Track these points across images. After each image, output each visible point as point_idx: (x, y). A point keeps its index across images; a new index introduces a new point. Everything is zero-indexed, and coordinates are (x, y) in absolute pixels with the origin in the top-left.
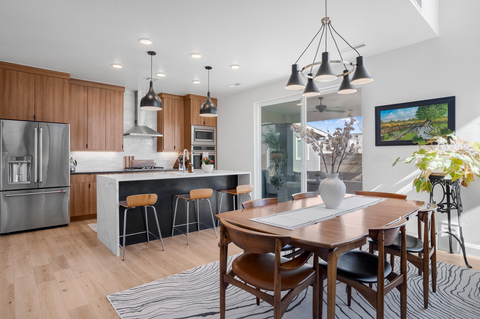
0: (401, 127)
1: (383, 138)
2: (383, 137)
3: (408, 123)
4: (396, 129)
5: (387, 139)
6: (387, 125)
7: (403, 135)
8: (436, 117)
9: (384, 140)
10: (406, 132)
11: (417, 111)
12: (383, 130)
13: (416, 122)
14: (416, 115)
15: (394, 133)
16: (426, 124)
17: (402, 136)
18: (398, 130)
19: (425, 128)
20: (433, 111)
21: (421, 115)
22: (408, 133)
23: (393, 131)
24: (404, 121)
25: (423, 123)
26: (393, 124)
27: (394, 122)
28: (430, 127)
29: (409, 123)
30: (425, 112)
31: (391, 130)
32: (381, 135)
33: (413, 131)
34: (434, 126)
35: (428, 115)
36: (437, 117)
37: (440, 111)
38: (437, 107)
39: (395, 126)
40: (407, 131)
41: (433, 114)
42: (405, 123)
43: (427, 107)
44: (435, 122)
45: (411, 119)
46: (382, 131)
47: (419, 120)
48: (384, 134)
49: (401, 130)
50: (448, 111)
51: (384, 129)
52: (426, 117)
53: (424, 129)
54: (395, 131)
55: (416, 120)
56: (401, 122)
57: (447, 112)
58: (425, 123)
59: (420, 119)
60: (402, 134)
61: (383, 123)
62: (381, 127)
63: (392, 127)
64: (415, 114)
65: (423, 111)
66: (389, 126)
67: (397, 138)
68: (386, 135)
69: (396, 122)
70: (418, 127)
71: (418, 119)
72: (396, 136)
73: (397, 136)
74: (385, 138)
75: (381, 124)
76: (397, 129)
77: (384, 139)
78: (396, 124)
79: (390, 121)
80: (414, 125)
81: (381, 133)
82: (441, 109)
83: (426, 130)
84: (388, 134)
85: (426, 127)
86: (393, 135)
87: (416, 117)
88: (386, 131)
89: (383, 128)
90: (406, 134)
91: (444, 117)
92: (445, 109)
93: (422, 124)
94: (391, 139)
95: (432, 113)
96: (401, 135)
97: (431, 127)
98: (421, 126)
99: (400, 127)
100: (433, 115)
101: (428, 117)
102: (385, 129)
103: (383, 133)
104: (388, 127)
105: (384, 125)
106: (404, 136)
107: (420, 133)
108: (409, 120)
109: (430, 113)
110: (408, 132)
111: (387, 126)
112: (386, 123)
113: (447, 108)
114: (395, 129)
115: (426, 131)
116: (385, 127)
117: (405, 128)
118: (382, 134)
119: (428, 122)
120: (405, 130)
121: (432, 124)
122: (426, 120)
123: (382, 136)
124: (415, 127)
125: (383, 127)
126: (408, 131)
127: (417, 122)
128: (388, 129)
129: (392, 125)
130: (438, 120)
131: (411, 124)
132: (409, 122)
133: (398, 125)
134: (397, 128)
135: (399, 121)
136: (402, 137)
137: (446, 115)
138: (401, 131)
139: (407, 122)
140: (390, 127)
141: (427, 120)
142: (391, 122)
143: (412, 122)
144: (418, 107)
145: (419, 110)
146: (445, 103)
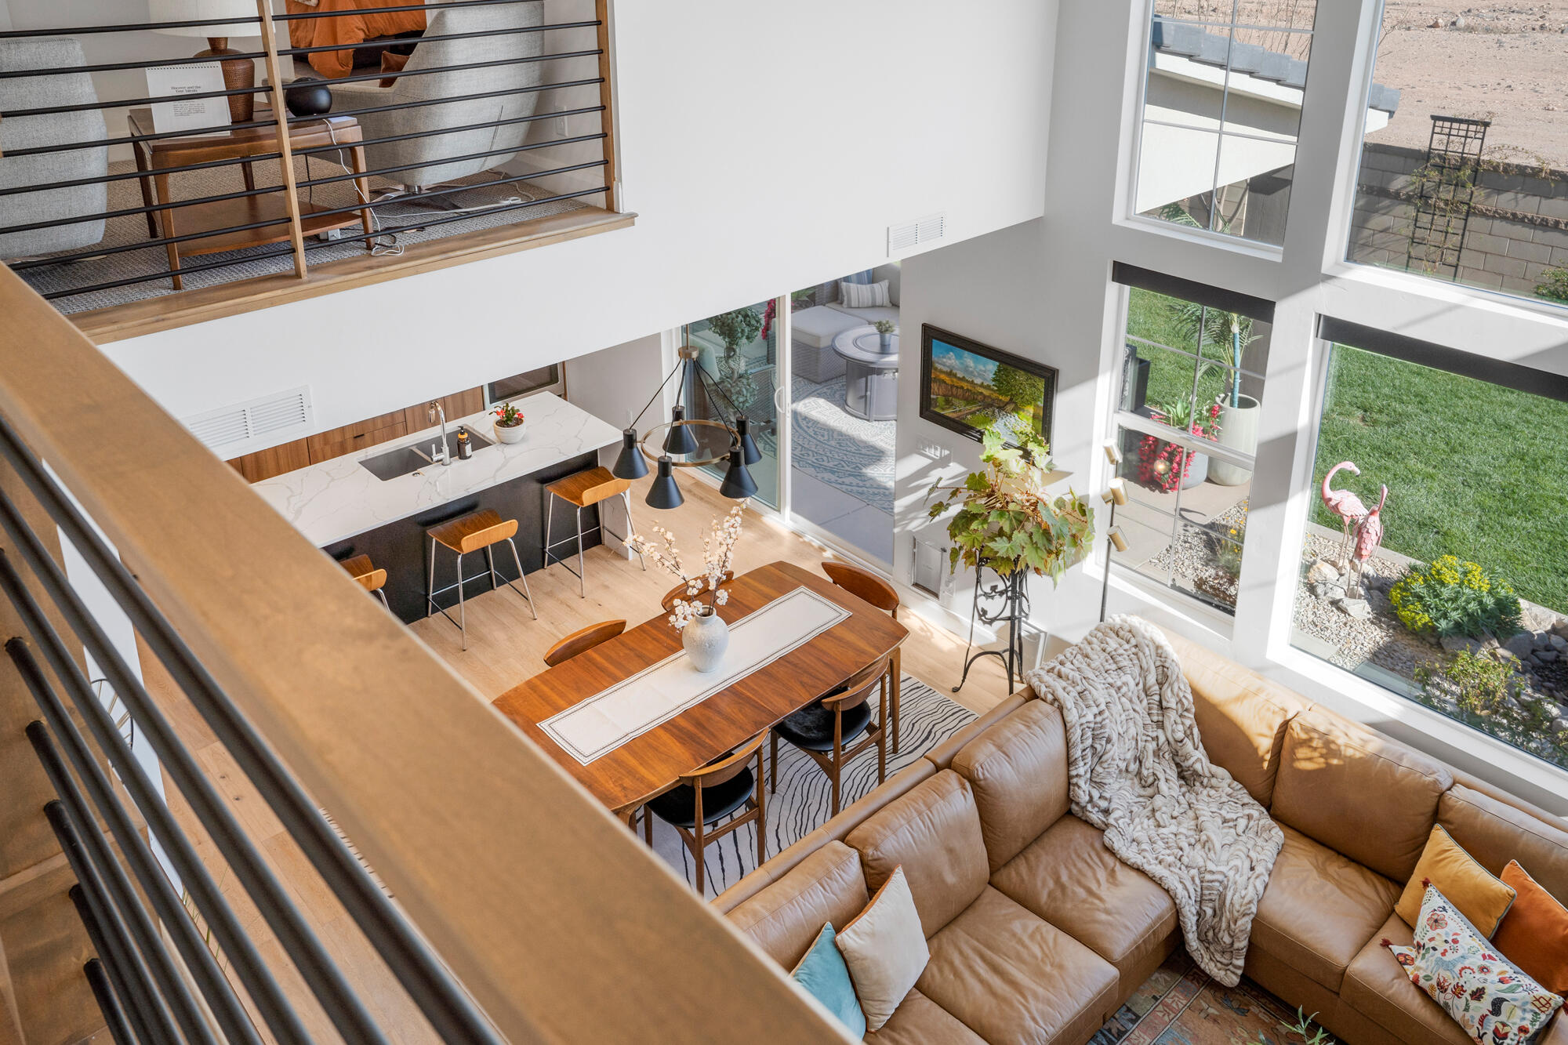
0: (967, 394)
1: (934, 405)
2: (935, 400)
4: (959, 393)
5: (943, 409)
6: (943, 376)
7: (970, 414)
8: (1025, 399)
9: (937, 410)
11: (996, 372)
12: (934, 384)
13: (992, 394)
14: (994, 380)
15: (955, 401)
16: (1009, 408)
17: (967, 414)
18: (962, 398)
20: (1021, 384)
21: (1002, 383)
22: (977, 413)
23: (952, 395)
24: (973, 382)
25: (1003, 402)
26: (955, 380)
27: (955, 376)
28: (1014, 417)
29: (982, 393)
30: (1008, 379)
31: (950, 392)
32: (931, 396)
33: (987, 414)
34: (1020, 417)
35: (1013, 388)
36: (1027, 401)
37: (1032, 390)
38: (1028, 379)
39: (957, 387)
40: (977, 408)
41: (1021, 391)
42: (974, 387)
43: (1013, 371)
44: (1023, 411)
45: (985, 384)
46: (934, 386)
47: (998, 391)
48: (936, 395)
49: (966, 400)
50: (1043, 396)
51: (938, 385)
52: (1010, 393)
53: (1005, 418)
54: (957, 397)
55: (992, 390)
56: (968, 381)
58: (1007, 403)
60: (969, 411)
61: (936, 369)
62: (933, 376)
63: (952, 386)
64: (992, 376)
65: (1006, 376)
66: (947, 382)
67: (958, 414)
68: (941, 400)
69: (959, 379)
70: (995, 409)
71: (996, 390)
72: (958, 409)
73: (960, 411)
74: (938, 404)
75: (932, 371)
76: (960, 395)
77: (936, 406)
78: (959, 382)
79: (948, 370)
80: (989, 401)
81: (931, 390)
82: (1034, 386)
83: (1008, 421)
84: (943, 398)
85: (1008, 415)
86: (952, 404)
87: (994, 383)
88: (940, 391)
89: (936, 382)
90: (974, 413)
91: (1038, 406)
92: (1038, 389)
93: (1002, 405)
94: (948, 413)
95: (1020, 388)
96: (966, 412)
97: (1016, 417)
98: (1001, 408)
99: (966, 392)
100: (1021, 393)
101: (1012, 393)
103: (935, 393)
104: (945, 383)
105: (938, 373)
106: (971, 417)
108: (982, 385)
109: (1016, 387)
110: (978, 410)
111: (943, 380)
112: (941, 371)
113: (1043, 390)
114: (957, 393)
115: (1006, 424)
116: (940, 379)
117: (974, 399)
118: (933, 393)
119: (1013, 406)
120: (975, 403)
121: (1017, 413)
122: (1008, 398)
123: (933, 399)
124: (991, 405)
125: (936, 377)
126: (979, 408)
127: (995, 395)
128: (944, 386)
129: (952, 381)
131: (985, 396)
132: (980, 390)
133: (962, 388)
135: (963, 379)
136: (969, 417)
137: (1040, 404)
138: (967, 405)
139: (978, 388)
140: (948, 384)
141: (1011, 399)
142: (951, 374)
143: (986, 392)
144: (998, 364)
145: (999, 371)
146: (1041, 376)
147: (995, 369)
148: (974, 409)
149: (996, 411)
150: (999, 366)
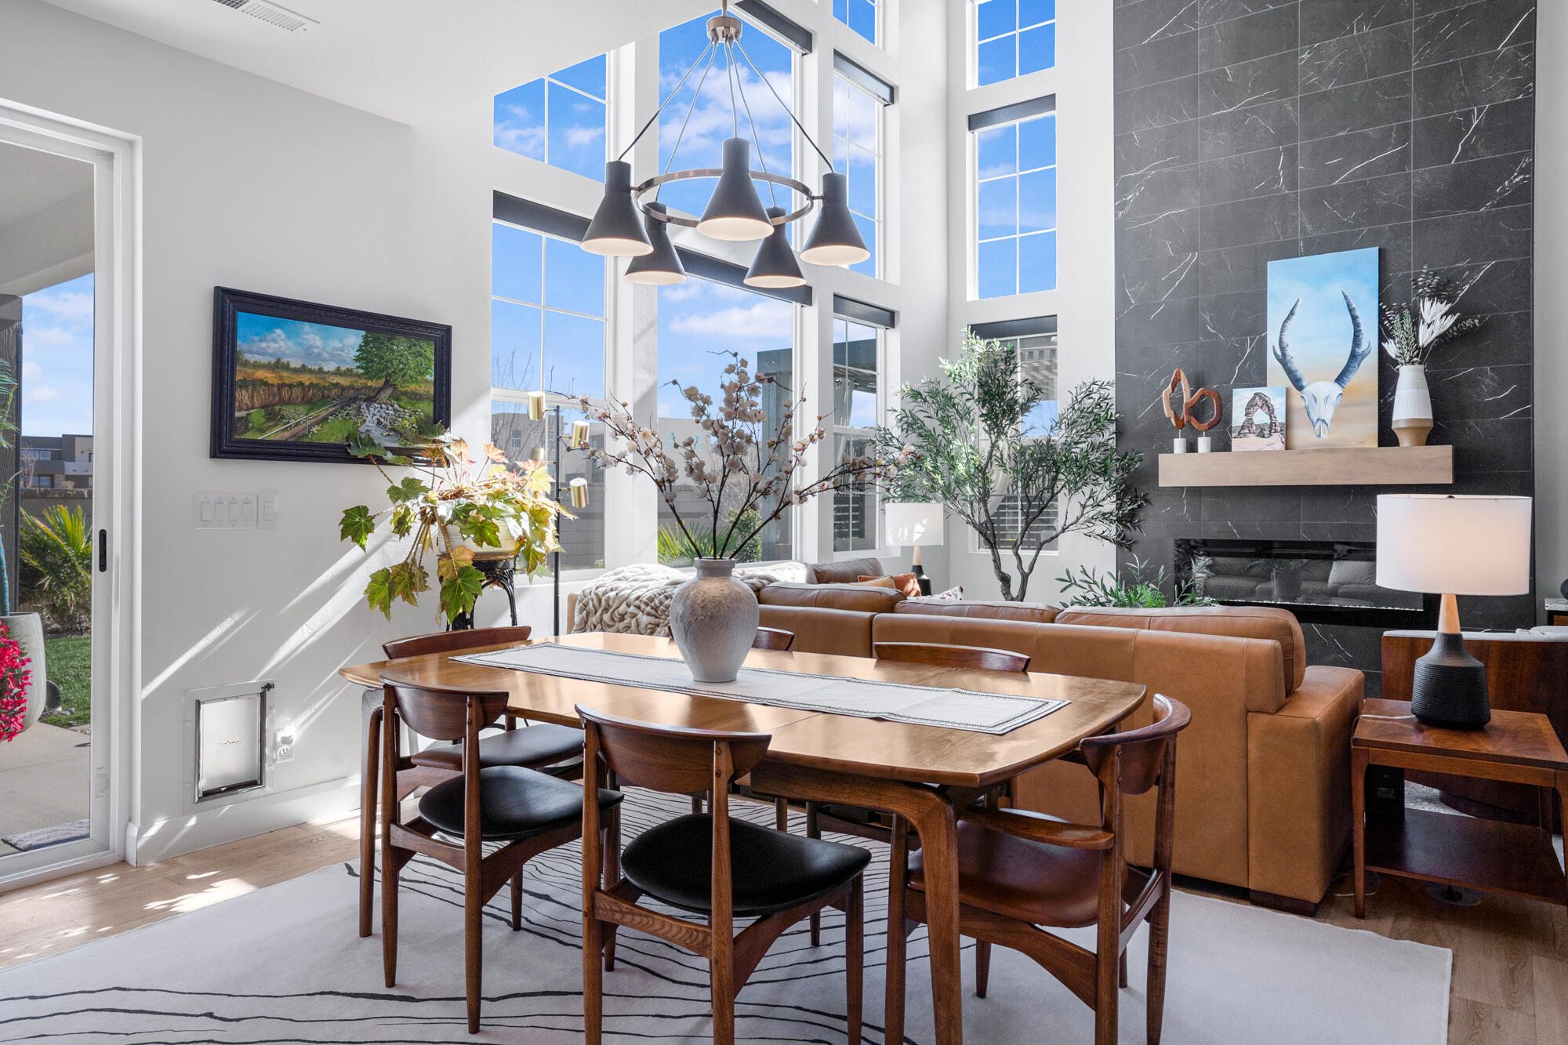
0: (311, 391)
1: (243, 427)
2: (246, 419)
3: (334, 382)
4: (294, 396)
5: (262, 431)
6: (261, 374)
7: (317, 423)
8: (407, 377)
9: (249, 436)
10: (328, 412)
11: (361, 346)
12: (244, 392)
13: (356, 381)
14: (358, 359)
15: (288, 410)
16: (384, 395)
17: (313, 425)
18: (301, 401)
19: (381, 408)
20: (402, 355)
21: (372, 361)
22: (331, 418)
23: (282, 402)
24: (320, 370)
25: (375, 389)
26: (285, 374)
27: (286, 367)
28: (392, 406)
29: (338, 384)
30: (381, 353)
31: (277, 398)
32: (238, 414)
33: (348, 414)
34: (402, 404)
35: (389, 365)
36: (411, 378)
37: (417, 362)
38: (410, 348)
39: (291, 386)
40: (331, 410)
41: (401, 366)
42: (324, 379)
43: (389, 340)
44: (406, 393)
45: (343, 369)
46: (243, 396)
47: (365, 376)
48: (248, 410)
49: (310, 403)
50: (435, 365)
51: (250, 391)
52: (385, 373)
53: (379, 411)
54: (290, 402)
55: (357, 375)
56: (311, 371)
57: (433, 367)
58: (381, 390)
59: (368, 373)
60: (314, 421)
61: (246, 364)
62: (239, 377)
63: (280, 387)
64: (354, 353)
65: (378, 349)
66: (269, 382)
67: (295, 430)
68: (257, 416)
69: (295, 371)
70: (362, 402)
71: (363, 374)
72: (293, 422)
73: (297, 424)
74: (250, 425)
75: (238, 368)
76: (297, 398)
77: (247, 429)
78: (294, 376)
79: (273, 360)
80: (352, 393)
81: (237, 404)
82: (420, 355)
83: (384, 415)
84: (263, 411)
85: (383, 405)
86: (283, 417)
87: (358, 364)
88: (255, 400)
89: (247, 387)
90: (325, 419)
91: (427, 382)
92: (427, 358)
93: (372, 394)
94: (275, 434)
95: (401, 362)
96: (309, 423)
97: (396, 406)
98: (370, 400)
99: (309, 390)
100: (402, 369)
101: (388, 373)
102: (252, 391)
103: (245, 407)
104: (266, 384)
105: (250, 371)
106: (319, 428)
107: (367, 423)
108: (338, 372)
109: (395, 363)
110: (331, 414)
111: (262, 380)
112: (257, 366)
113: (433, 357)
114: (290, 397)
115: (382, 420)
116: (254, 380)
117: (323, 397)
118: (241, 409)
119: (389, 391)
120: (324, 404)
121: (397, 399)
122: (382, 382)
123: (241, 418)
124: (355, 399)
125: (245, 379)
126: (333, 409)
127: (360, 383)
128: (264, 390)
129: (281, 378)
130: (412, 387)
131: (343, 389)
132: (336, 380)
133: (301, 384)
134: (297, 392)
135: (303, 369)
136: (314, 429)
137: (430, 377)
138: (311, 409)
139: (332, 377)
140: (273, 385)
141: (387, 382)
142: (278, 366)
143: (344, 381)
144: (363, 333)
145: (366, 343)
146: (427, 338)
147: (360, 341)
148: (324, 414)
149: (364, 405)
150: (365, 337)
